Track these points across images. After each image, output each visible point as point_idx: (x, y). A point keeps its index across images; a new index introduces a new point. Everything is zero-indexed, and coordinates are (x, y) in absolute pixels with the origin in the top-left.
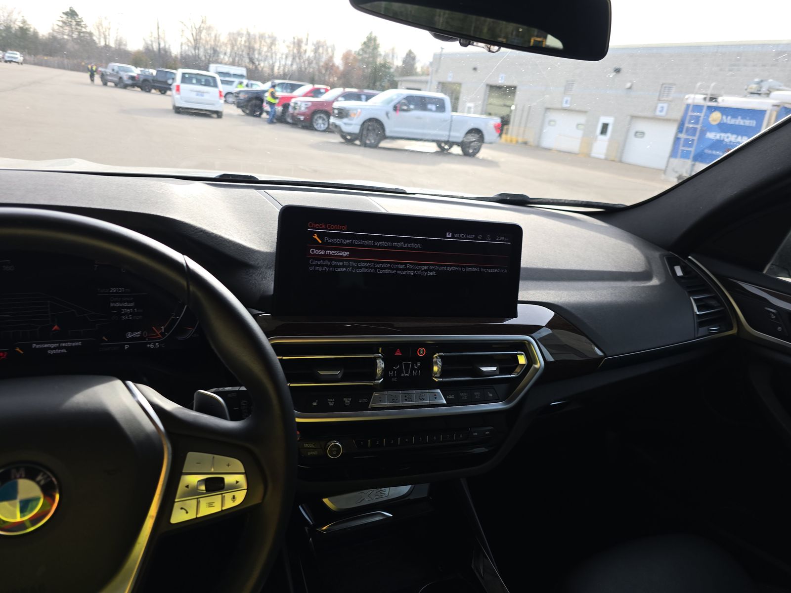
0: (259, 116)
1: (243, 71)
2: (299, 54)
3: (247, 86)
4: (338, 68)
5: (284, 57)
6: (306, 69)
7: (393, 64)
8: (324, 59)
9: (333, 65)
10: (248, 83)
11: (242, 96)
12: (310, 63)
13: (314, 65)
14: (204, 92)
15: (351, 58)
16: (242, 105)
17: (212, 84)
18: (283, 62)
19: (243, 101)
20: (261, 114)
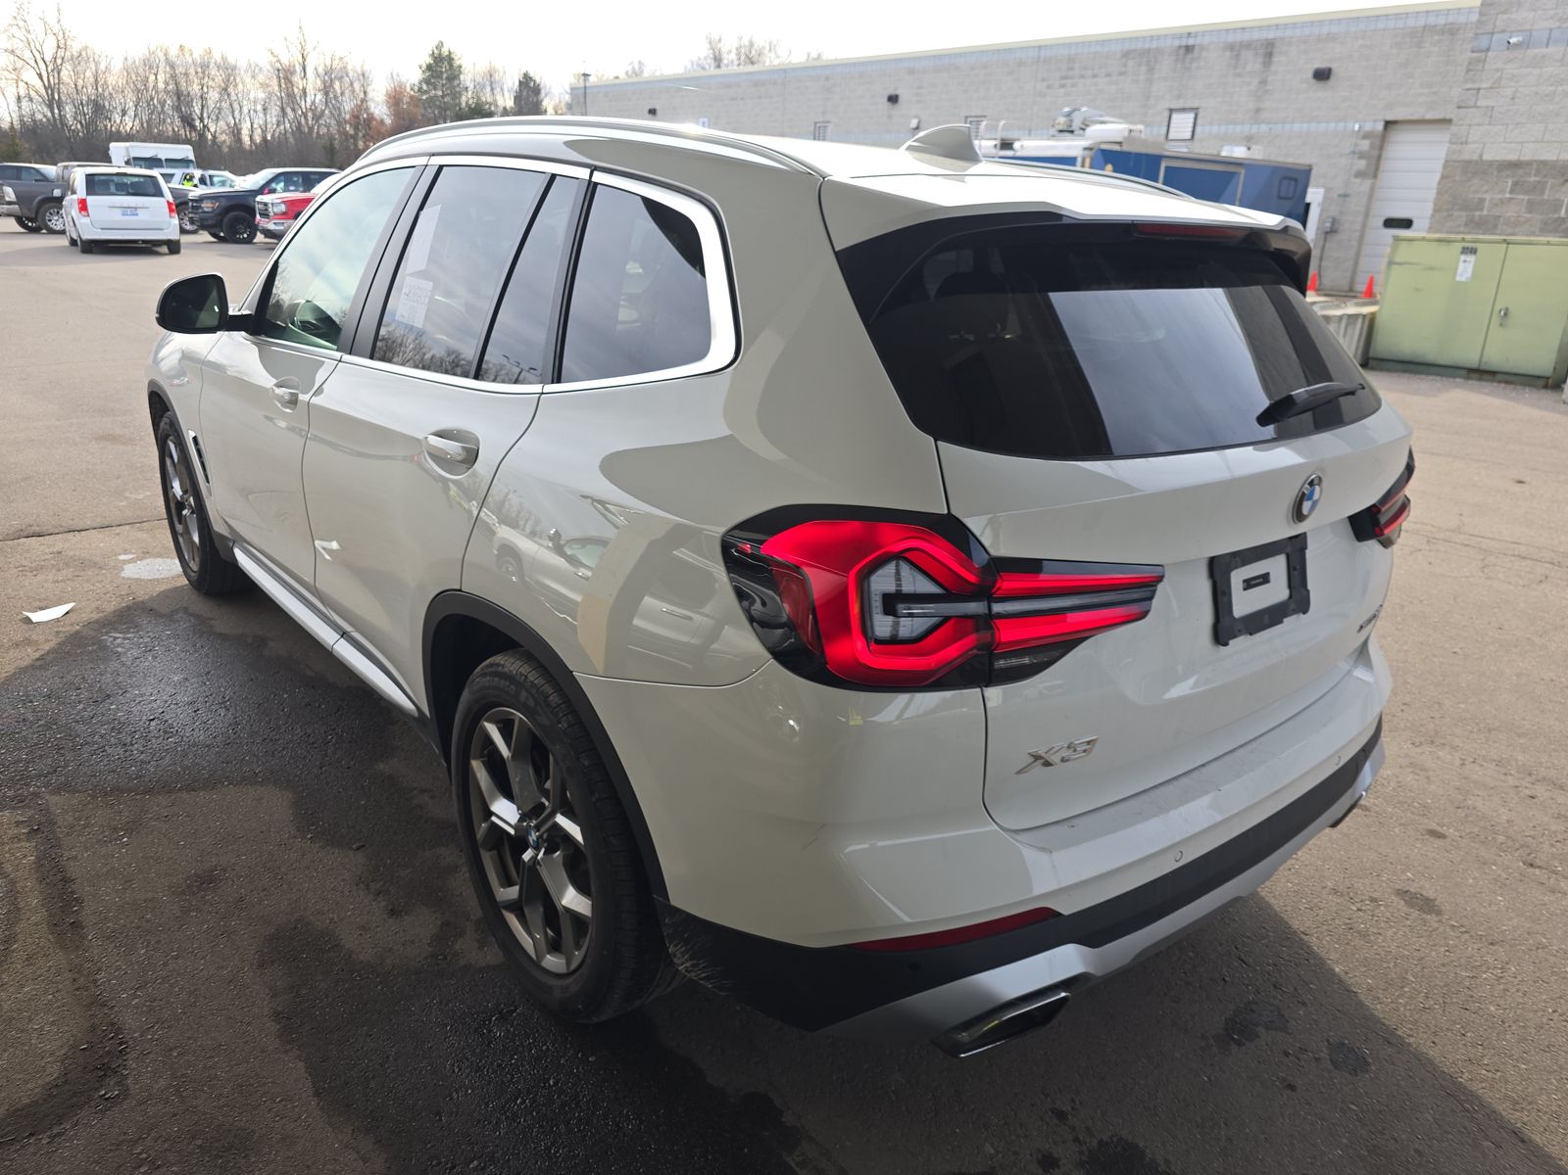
0: (249, 241)
1: (186, 151)
2: (290, 98)
3: (202, 181)
4: (382, 122)
5: (259, 108)
6: (311, 129)
7: (496, 106)
8: (348, 106)
9: (371, 118)
10: (202, 175)
11: (207, 206)
12: (317, 117)
13: (327, 118)
14: (136, 208)
15: (406, 99)
16: (210, 222)
17: (153, 191)
18: (259, 121)
19: (211, 215)
20: (252, 236)
